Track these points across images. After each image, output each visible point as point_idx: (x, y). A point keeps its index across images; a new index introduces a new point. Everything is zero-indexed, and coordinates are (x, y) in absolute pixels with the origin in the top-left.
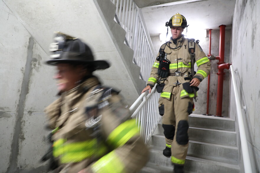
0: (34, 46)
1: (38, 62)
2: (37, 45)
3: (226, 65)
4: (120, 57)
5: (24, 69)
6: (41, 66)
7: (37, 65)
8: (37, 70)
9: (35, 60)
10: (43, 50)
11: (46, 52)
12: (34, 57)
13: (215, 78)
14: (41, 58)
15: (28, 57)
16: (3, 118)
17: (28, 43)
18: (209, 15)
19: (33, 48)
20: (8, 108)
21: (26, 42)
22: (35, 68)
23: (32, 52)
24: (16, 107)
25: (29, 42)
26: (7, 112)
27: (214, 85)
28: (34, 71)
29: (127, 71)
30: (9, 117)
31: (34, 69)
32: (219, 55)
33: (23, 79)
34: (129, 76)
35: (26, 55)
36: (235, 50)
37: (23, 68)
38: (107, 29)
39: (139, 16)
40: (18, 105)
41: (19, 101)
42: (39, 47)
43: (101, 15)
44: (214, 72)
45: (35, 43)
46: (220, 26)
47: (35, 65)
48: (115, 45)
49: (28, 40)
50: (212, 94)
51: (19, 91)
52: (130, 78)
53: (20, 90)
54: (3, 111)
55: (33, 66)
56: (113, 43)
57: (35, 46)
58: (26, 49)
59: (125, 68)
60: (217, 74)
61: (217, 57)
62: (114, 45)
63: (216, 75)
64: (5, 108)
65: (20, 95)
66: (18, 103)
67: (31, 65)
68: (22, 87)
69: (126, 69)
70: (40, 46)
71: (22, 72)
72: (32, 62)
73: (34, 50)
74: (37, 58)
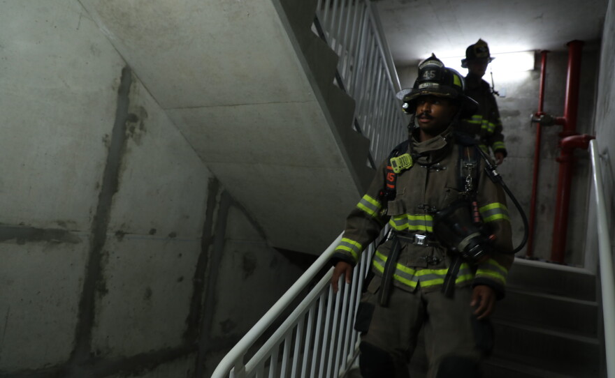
0: (132, 87)
1: (139, 123)
2: (138, 84)
3: (581, 139)
4: (323, 115)
5: (110, 138)
6: (146, 131)
7: (137, 130)
8: (138, 141)
9: (134, 118)
10: (151, 95)
11: (156, 101)
12: (132, 111)
13: (551, 170)
14: (146, 113)
15: (118, 111)
16: (63, 245)
17: (119, 81)
18: (541, 17)
19: (129, 92)
20: (74, 222)
21: (116, 79)
22: (132, 136)
23: (128, 101)
24: (92, 221)
25: (122, 79)
26: (73, 231)
27: (549, 186)
28: (130, 142)
29: (338, 148)
30: (76, 242)
31: (130, 138)
32: (563, 115)
33: (108, 161)
34: (343, 160)
35: (114, 108)
36: (606, 102)
37: (107, 136)
38: (296, 51)
39: (369, 21)
40: (96, 218)
41: (98, 208)
42: (142, 89)
43: (281, 19)
44: (549, 156)
45: (135, 82)
46: (569, 44)
47: (132, 130)
48: (313, 88)
49: (119, 74)
50: (543, 208)
51: (98, 186)
52: (345, 164)
53: (101, 183)
54: (64, 229)
55: (128, 132)
56: (307, 83)
57: (135, 87)
58: (115, 94)
59: (334, 140)
60: (558, 160)
61: (559, 119)
62: (311, 89)
63: (555, 163)
64: (69, 221)
65: (100, 196)
66: (94, 212)
67: (124, 129)
68: (104, 179)
69: (336, 143)
70: (145, 87)
71: (106, 146)
72: (127, 124)
73: (131, 96)
74: (138, 114)
